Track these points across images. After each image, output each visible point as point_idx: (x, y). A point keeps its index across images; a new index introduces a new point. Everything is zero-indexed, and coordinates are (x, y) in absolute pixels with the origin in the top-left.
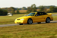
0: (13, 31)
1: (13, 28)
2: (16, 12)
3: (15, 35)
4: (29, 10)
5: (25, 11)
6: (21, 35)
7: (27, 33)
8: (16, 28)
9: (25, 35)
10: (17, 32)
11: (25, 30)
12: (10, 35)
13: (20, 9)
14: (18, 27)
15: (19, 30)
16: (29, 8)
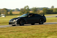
0: (5, 33)
1: (6, 29)
2: (9, 13)
3: (8, 36)
4: (22, 12)
5: (18, 13)
6: (13, 37)
7: (19, 35)
8: (8, 30)
9: (17, 37)
10: (9, 34)
11: (17, 31)
12: (3, 37)
13: (13, 10)
14: (10, 29)
15: (11, 32)
16: (22, 10)
